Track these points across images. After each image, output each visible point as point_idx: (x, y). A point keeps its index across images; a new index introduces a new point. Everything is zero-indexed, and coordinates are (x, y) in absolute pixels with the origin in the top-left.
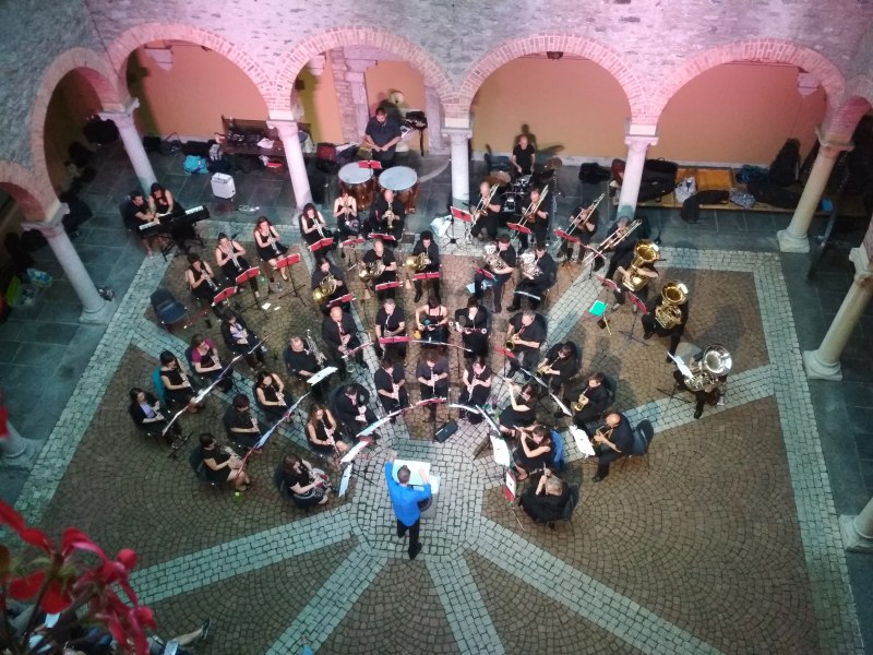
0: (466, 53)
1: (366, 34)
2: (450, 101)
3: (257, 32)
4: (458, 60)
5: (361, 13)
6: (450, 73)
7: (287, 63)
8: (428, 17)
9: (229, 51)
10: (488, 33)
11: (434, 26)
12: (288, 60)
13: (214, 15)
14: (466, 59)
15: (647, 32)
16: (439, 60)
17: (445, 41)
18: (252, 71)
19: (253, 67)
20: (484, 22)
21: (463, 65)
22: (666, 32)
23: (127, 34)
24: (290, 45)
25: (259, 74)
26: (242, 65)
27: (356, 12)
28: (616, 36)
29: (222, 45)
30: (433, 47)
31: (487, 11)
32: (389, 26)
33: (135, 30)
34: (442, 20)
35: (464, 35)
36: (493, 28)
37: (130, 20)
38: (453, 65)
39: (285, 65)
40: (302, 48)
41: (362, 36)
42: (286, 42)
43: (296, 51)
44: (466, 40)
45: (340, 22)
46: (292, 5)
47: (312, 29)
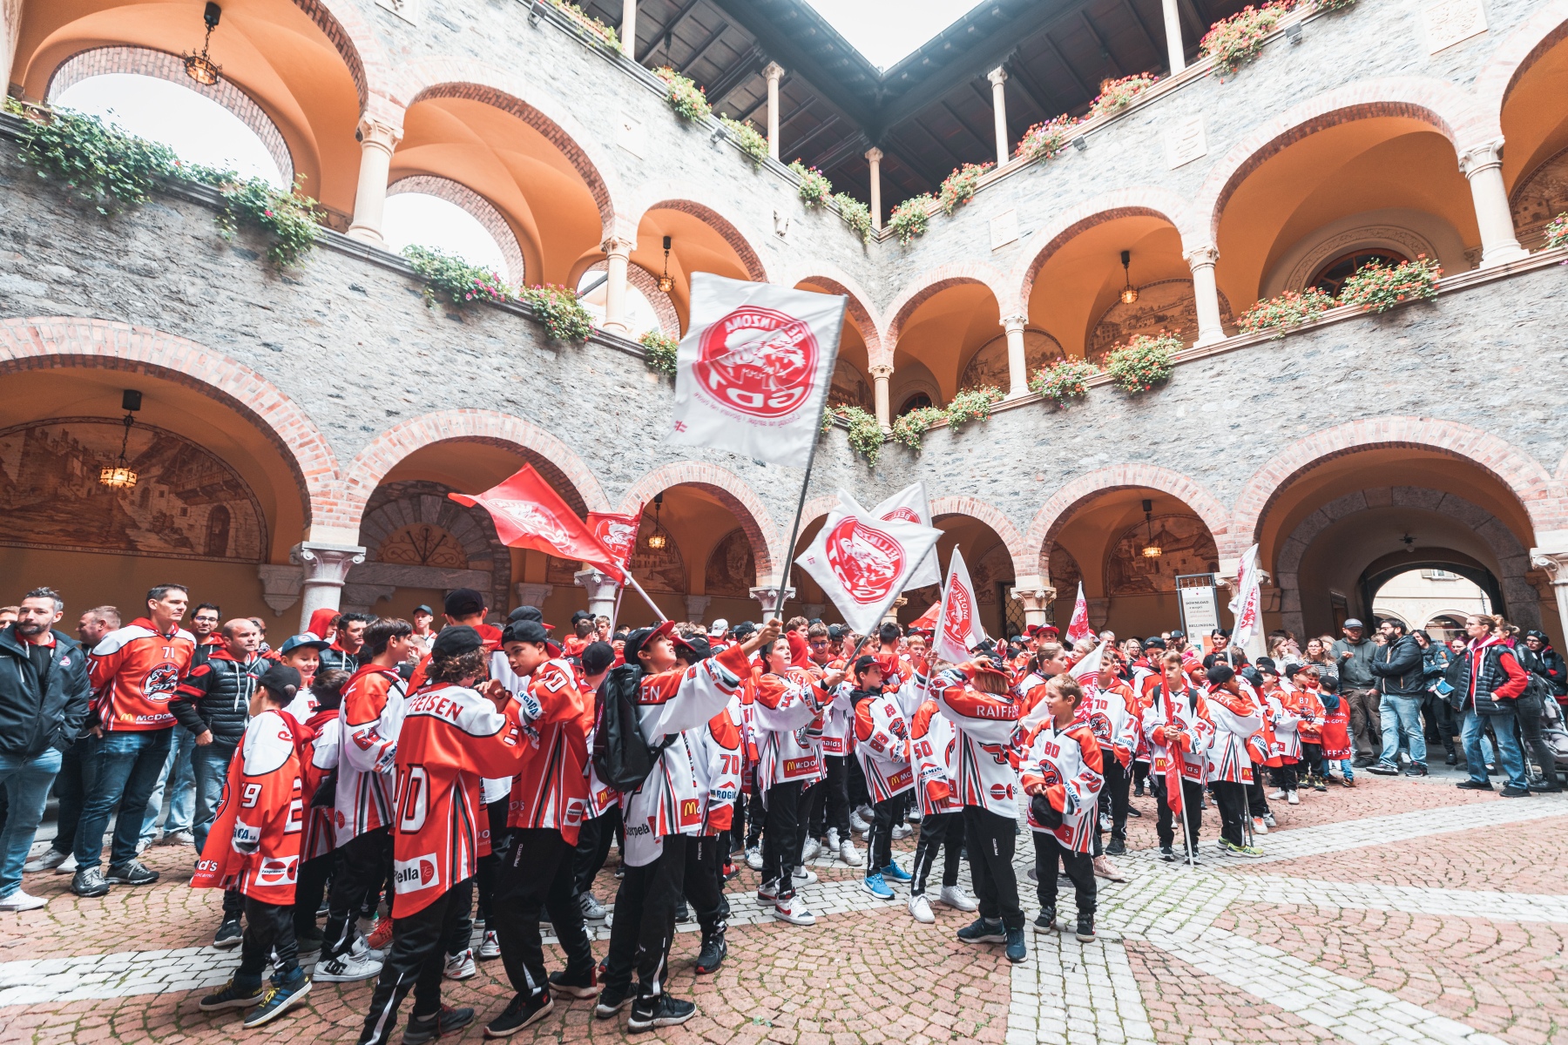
0: (626, 471)
1: (515, 425)
3: (342, 389)
4: (617, 478)
5: (513, 398)
6: (608, 494)
7: (379, 445)
8: (592, 422)
9: (271, 408)
10: (649, 452)
11: (596, 433)
12: (383, 441)
13: (267, 345)
14: (627, 478)
15: (773, 477)
16: (600, 475)
17: (605, 452)
18: (306, 448)
19: (311, 441)
20: (646, 440)
21: (621, 485)
22: (784, 479)
24: (394, 420)
25: (317, 457)
27: (507, 395)
28: (751, 476)
29: (260, 395)
30: (593, 456)
31: (648, 429)
32: (545, 422)
33: (47, 324)
34: (605, 426)
35: (629, 449)
36: (653, 447)
38: (612, 484)
41: (508, 426)
42: (389, 413)
43: (403, 429)
44: (628, 455)
45: (483, 404)
46: (417, 363)
47: (438, 402)
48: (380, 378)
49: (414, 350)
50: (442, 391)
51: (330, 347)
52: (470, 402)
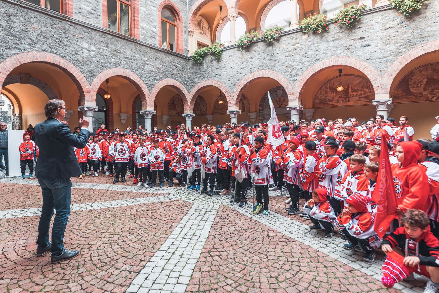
0: (297, 73)
1: (263, 72)
2: (291, 94)
3: (230, 78)
5: (262, 65)
9: (221, 87)
10: (306, 63)
11: (286, 64)
12: (237, 87)
13: (219, 75)
15: (375, 49)
18: (226, 93)
19: (227, 91)
22: (385, 47)
23: (196, 86)
24: (239, 81)
25: (228, 94)
26: (224, 91)
27: (260, 65)
28: (360, 53)
29: (220, 85)
30: (285, 72)
32: (270, 68)
33: (198, 84)
37: (199, 81)
38: (292, 79)
39: (235, 89)
40: (242, 82)
41: (261, 73)
45: (255, 70)
46: (241, 67)
47: (246, 74)
48: (235, 73)
49: (240, 64)
50: (246, 71)
51: (228, 71)
52: (252, 71)
